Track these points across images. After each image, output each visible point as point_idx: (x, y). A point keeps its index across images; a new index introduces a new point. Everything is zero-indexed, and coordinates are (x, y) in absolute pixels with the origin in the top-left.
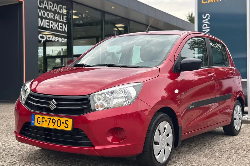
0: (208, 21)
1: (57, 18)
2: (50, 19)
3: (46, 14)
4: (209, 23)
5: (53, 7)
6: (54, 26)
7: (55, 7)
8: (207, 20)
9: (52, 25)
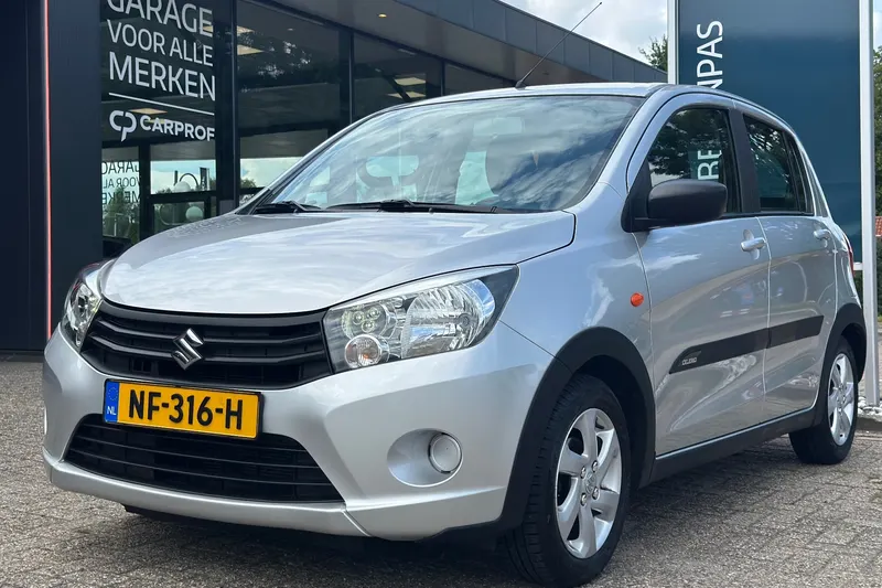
0: (718, 48)
1: (179, 51)
2: (151, 56)
3: (137, 38)
4: (720, 56)
5: (162, 13)
6: (166, 81)
7: (172, 12)
8: (712, 44)
9: (161, 79)
